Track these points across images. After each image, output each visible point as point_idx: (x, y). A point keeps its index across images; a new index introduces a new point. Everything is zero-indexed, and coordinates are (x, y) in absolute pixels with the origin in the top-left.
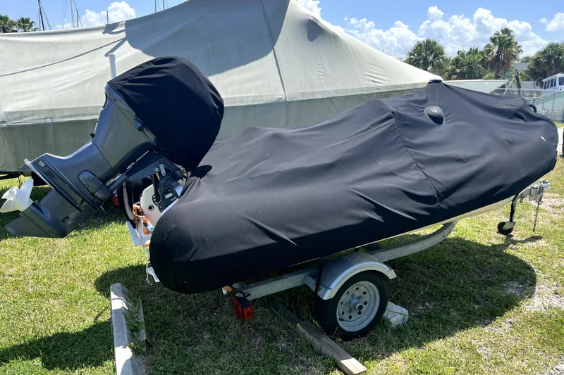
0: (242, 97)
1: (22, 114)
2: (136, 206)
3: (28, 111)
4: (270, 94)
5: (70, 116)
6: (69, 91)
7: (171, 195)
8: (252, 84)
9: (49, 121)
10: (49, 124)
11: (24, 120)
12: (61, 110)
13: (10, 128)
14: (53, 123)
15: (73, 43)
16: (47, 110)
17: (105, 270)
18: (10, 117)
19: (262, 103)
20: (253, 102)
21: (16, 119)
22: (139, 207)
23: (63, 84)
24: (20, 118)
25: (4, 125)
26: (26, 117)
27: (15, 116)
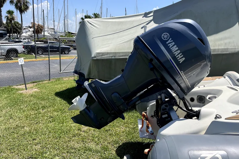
0: (215, 49)
1: (103, 54)
2: (144, 113)
3: (106, 53)
4: (234, 47)
5: (123, 56)
6: (124, 44)
7: (166, 115)
8: (222, 42)
9: (113, 58)
10: (113, 59)
11: (103, 57)
12: (119, 53)
13: (97, 60)
14: (115, 59)
15: (130, 21)
16: (113, 52)
17: (124, 141)
18: (98, 55)
19: (228, 53)
20: (222, 52)
21: (100, 56)
22: (145, 114)
23: (122, 41)
24: (102, 56)
25: (95, 58)
26: (104, 55)
27: (100, 55)
